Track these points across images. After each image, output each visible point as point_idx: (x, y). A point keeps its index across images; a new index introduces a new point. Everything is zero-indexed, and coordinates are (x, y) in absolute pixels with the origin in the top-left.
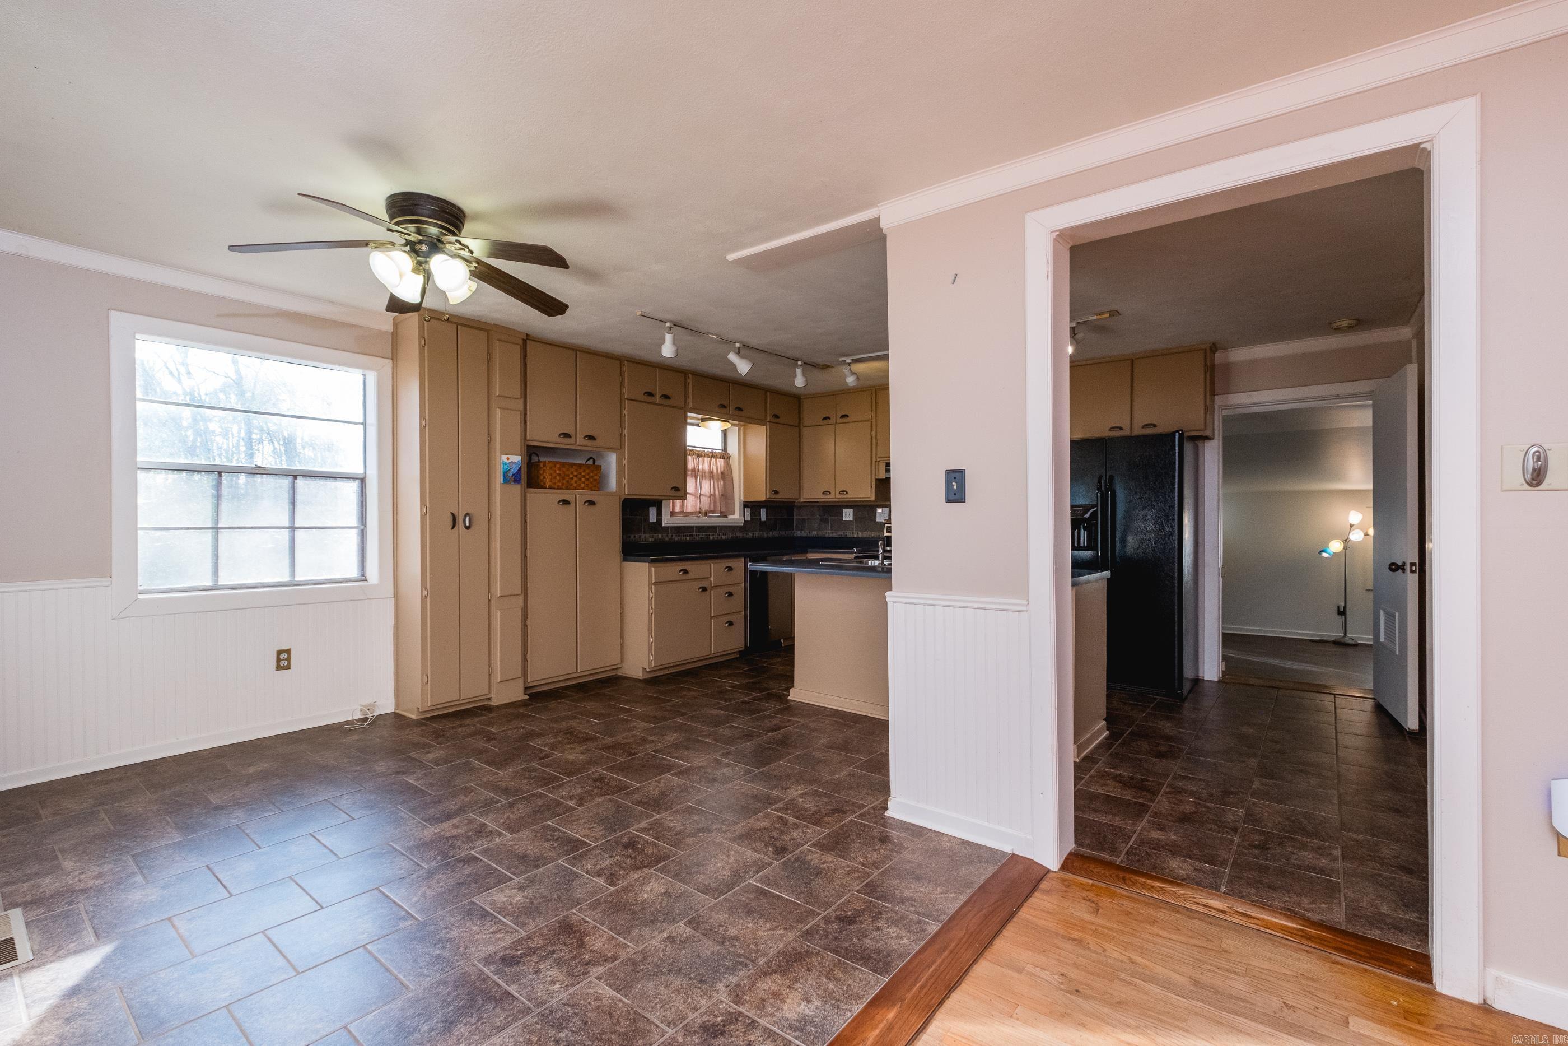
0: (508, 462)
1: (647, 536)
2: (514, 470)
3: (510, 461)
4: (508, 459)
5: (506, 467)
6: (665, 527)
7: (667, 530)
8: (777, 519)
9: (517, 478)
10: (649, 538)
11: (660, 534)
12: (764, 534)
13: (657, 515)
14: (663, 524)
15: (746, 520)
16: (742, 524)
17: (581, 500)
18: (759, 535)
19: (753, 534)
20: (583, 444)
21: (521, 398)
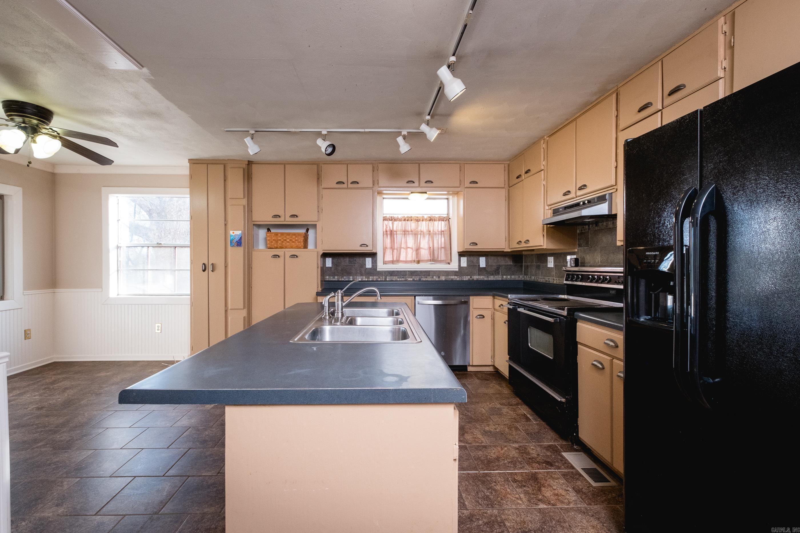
0: (233, 234)
1: (364, 277)
2: (237, 239)
3: (235, 234)
4: (233, 233)
5: (232, 238)
6: (379, 272)
7: (381, 273)
8: (498, 265)
9: (239, 243)
10: (364, 280)
11: (377, 277)
12: (481, 278)
13: (372, 263)
14: (378, 270)
15: (461, 266)
16: (457, 270)
17: (288, 254)
18: (475, 278)
19: (469, 277)
20: (290, 221)
21: (244, 198)
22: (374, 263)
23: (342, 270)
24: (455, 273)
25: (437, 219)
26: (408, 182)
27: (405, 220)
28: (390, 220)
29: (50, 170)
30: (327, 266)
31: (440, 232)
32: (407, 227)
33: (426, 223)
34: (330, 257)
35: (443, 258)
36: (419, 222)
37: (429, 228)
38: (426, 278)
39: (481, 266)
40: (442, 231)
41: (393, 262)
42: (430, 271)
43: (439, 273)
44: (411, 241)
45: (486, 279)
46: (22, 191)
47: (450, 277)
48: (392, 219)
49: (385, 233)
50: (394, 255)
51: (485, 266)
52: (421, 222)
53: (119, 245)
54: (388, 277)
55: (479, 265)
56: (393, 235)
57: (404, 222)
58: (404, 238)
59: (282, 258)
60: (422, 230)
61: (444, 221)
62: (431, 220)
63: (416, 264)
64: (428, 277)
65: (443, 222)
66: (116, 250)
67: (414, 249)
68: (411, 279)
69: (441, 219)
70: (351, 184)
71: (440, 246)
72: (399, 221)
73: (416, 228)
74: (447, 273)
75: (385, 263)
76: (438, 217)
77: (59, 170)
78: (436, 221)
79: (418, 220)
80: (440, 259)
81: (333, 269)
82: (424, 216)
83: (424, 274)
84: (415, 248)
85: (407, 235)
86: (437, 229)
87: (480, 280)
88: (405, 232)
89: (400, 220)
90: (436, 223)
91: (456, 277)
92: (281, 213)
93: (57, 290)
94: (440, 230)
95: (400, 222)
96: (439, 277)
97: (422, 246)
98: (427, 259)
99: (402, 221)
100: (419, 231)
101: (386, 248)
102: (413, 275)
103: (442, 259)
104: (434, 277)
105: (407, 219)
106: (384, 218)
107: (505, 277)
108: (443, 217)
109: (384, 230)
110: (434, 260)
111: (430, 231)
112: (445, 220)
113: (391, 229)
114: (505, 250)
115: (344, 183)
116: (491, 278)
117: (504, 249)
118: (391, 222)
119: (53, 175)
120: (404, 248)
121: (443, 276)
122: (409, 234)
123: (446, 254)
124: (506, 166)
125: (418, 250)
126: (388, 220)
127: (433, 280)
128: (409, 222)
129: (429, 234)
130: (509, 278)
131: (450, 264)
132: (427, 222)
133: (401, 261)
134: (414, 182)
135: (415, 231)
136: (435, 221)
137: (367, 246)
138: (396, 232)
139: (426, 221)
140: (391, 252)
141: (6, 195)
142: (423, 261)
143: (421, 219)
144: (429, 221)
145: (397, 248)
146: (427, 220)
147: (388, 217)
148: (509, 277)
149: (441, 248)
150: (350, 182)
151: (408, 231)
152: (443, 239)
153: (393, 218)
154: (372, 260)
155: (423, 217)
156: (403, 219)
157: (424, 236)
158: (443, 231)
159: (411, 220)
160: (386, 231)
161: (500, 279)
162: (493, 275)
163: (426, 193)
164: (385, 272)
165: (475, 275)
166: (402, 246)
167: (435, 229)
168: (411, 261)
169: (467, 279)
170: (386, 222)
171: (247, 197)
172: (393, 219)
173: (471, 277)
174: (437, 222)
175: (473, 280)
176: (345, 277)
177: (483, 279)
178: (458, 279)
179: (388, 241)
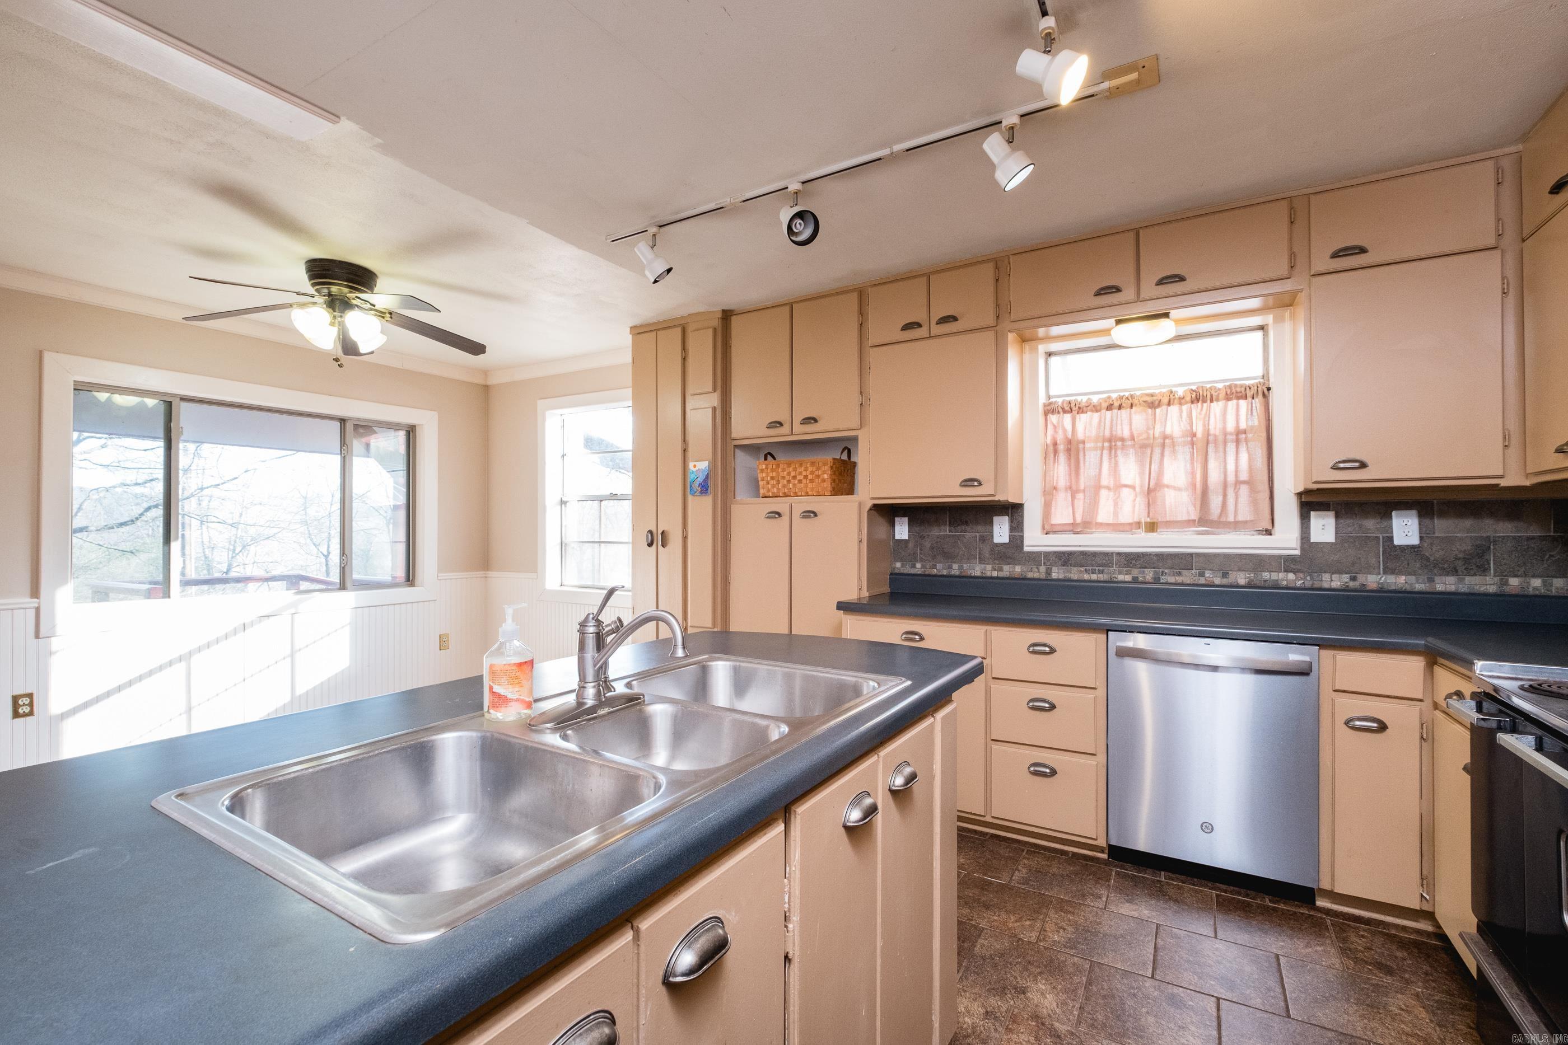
0: (695, 470)
1: (989, 567)
2: (702, 478)
3: (697, 468)
4: (695, 466)
5: (694, 475)
6: (1030, 553)
7: (1035, 558)
8: (1477, 538)
9: (704, 488)
10: (988, 574)
11: (1025, 568)
12: (1399, 581)
13: (1012, 529)
14: (1026, 549)
15: (1313, 540)
16: (1297, 552)
17: (799, 509)
18: (1372, 580)
19: (1346, 578)
20: (803, 432)
21: (715, 391)
22: (1017, 527)
23: (932, 548)
24: (1288, 563)
25: (1222, 395)
26: (1098, 294)
27: (1110, 407)
28: (1065, 412)
29: (481, 382)
30: (897, 537)
31: (1231, 434)
32: (1119, 427)
33: (1181, 411)
34: (904, 516)
35: (1245, 513)
36: (1158, 411)
37: (1191, 426)
38: (1180, 574)
39: (1397, 542)
40: (1239, 432)
41: (1073, 528)
42: (1191, 555)
43: (1226, 562)
44: (1130, 469)
45: (1419, 587)
46: (437, 416)
47: (1266, 575)
48: (1071, 408)
49: (1051, 448)
50: (1076, 507)
51: (1415, 540)
52: (1164, 407)
53: (564, 499)
54: (1055, 569)
55: (1391, 539)
56: (1073, 453)
57: (1109, 413)
58: (1110, 459)
59: (786, 518)
60: (1168, 431)
61: (1246, 398)
62: (1198, 400)
63: (1143, 534)
64: (1184, 572)
65: (1243, 403)
66: (560, 507)
67: (1138, 489)
68: (1128, 578)
69: (1236, 393)
70: (937, 324)
71: (1231, 478)
72: (1092, 411)
73: (1148, 429)
74: (1257, 562)
75: (1049, 530)
76: (1225, 387)
77: (492, 381)
78: (1218, 400)
79: (1152, 403)
80: (1231, 519)
81: (911, 545)
82: (1174, 389)
83: (1170, 562)
84: (1142, 486)
85: (1119, 452)
86: (1220, 425)
87: (1393, 588)
88: (1113, 444)
89: (1096, 409)
90: (1217, 407)
91: (1291, 576)
92: (783, 416)
93: (490, 574)
94: (1231, 426)
95: (1096, 415)
96: (1225, 575)
97: (1167, 479)
98: (1185, 518)
99: (1103, 411)
100: (1157, 435)
101: (1055, 488)
102: (1134, 566)
103: (1240, 518)
104: (1208, 574)
105: (1116, 404)
106: (1049, 408)
107: (1514, 582)
108: (1241, 386)
109: (1049, 440)
110: (1204, 521)
111: (1194, 435)
112: (1249, 394)
113: (1070, 436)
114: (1503, 483)
115: (919, 325)
116: (1447, 584)
117: (1501, 477)
118: (1068, 417)
119: (486, 388)
120: (1108, 488)
121: (1240, 570)
122: (1123, 447)
123: (1254, 503)
124: (1506, 164)
125: (1152, 492)
126: (1059, 412)
127: (1202, 581)
128: (1124, 413)
129: (1192, 444)
130: (1534, 589)
131: (1273, 532)
132: (1185, 408)
133: (1101, 524)
134: (1118, 290)
135: (1144, 436)
136: (1212, 401)
137: (980, 484)
138: (1083, 442)
139: (1180, 404)
140: (1070, 499)
141: (419, 425)
142: (1169, 524)
143: (1165, 400)
144: (1192, 402)
145: (1085, 488)
146: (1183, 401)
147: (1060, 404)
148: (1537, 583)
149: (1238, 483)
150: (934, 319)
151: (1122, 440)
152: (1244, 457)
153: (1073, 405)
154: (1011, 521)
155: (1172, 392)
156: (1105, 405)
157: (1174, 452)
158: (1245, 432)
159: (1132, 406)
160: (1055, 444)
161: (1492, 589)
162: (1454, 572)
163: (1166, 315)
164: (1047, 554)
165: (1369, 570)
166: (1105, 481)
167: (1211, 427)
168: (1130, 524)
169: (1336, 584)
170: (1053, 418)
171: (722, 388)
172: (1074, 409)
173: (1353, 579)
174: (1221, 404)
175: (1363, 588)
176: (939, 566)
177: (1408, 588)
178: (1299, 583)
179: (1061, 471)
